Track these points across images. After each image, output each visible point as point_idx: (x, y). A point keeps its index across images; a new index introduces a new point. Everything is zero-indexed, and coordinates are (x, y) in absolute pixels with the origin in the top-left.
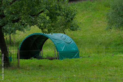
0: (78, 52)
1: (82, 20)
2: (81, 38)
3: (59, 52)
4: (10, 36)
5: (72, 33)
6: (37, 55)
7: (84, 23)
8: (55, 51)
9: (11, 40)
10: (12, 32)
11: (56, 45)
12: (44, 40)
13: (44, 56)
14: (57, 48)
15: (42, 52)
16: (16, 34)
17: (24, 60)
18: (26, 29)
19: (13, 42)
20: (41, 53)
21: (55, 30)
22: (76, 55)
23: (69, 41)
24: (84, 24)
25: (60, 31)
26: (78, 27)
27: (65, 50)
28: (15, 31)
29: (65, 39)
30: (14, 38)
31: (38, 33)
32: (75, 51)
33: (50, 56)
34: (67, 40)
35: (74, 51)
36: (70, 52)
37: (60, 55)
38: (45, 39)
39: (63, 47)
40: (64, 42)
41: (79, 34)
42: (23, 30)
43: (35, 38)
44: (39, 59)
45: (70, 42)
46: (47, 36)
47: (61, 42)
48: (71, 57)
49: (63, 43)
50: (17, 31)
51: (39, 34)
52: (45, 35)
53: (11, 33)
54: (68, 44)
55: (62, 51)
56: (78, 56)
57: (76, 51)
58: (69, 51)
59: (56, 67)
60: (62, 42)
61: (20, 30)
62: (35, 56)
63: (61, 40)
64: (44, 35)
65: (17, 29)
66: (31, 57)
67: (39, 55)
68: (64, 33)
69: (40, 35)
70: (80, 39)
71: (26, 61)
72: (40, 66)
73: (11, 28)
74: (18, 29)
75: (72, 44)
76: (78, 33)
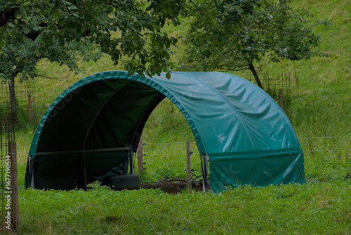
0: (296, 155)
1: (334, 12)
2: (327, 90)
3: (208, 158)
4: (12, 87)
5: (289, 68)
6: (115, 168)
7: (346, 22)
8: (189, 153)
9: (16, 102)
10: (20, 68)
11: (195, 123)
12: (145, 102)
13: (152, 174)
14: (198, 139)
15: (140, 158)
16: (36, 76)
17: (51, 192)
18: (83, 53)
19: (23, 114)
20: (135, 160)
21: (211, 58)
22: (289, 170)
23: (255, 106)
24: (344, 27)
25: (231, 59)
26: (314, 41)
27: (235, 149)
28: (34, 63)
29: (239, 97)
30: (29, 97)
31: (115, 73)
32: (285, 150)
33: (177, 175)
34: (250, 103)
35: (281, 150)
36: (262, 155)
37: (212, 168)
38: (150, 98)
39: (227, 133)
40: (233, 112)
41: (321, 76)
42: (68, 58)
43: (105, 96)
44: (120, 190)
45: (260, 111)
46: (157, 85)
47: (221, 110)
48: (264, 181)
49: (228, 118)
50: (43, 65)
51: (122, 77)
52: (148, 80)
53: (14, 74)
54: (252, 121)
55: (226, 154)
56: (299, 175)
57: (290, 152)
58: (256, 152)
59: (179, 224)
60: (226, 110)
61: (54, 57)
62: (110, 173)
63: (221, 103)
64: (144, 82)
65: (43, 56)
66: (92, 181)
67: (125, 172)
68: (252, 68)
69: (126, 80)
70: (326, 98)
71: (62, 196)
72: (110, 220)
73: (14, 49)
74: (46, 53)
75: (272, 118)
76: (315, 68)
